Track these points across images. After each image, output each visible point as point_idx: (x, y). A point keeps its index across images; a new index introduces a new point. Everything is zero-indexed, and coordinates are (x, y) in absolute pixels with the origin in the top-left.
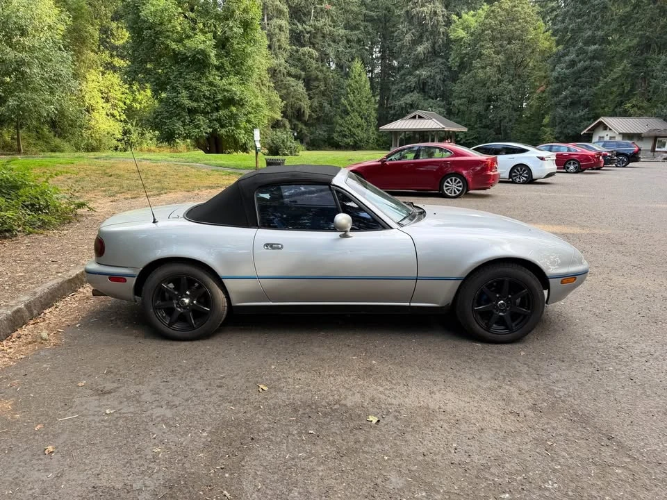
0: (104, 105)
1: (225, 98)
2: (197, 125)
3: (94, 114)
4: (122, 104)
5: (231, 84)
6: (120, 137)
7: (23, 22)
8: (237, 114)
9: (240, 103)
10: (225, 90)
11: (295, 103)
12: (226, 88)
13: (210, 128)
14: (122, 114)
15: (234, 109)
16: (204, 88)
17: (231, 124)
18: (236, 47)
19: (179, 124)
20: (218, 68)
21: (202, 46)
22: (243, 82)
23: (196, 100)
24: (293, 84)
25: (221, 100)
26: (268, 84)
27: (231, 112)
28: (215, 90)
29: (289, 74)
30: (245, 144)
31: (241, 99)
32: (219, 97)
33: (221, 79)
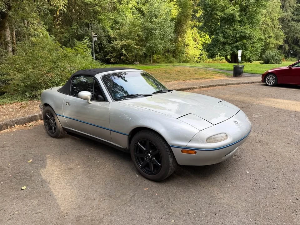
0: (193, 43)
1: (241, 36)
2: (225, 50)
3: (189, 47)
4: (201, 42)
5: (245, 29)
6: (199, 56)
7: (156, 13)
8: (246, 44)
9: (249, 38)
10: (242, 32)
11: (294, 36)
12: (242, 31)
13: (231, 51)
14: (201, 46)
15: (245, 41)
16: (231, 32)
17: (243, 48)
18: (250, 9)
19: (217, 50)
20: (240, 22)
21: (232, 12)
22: (252, 27)
23: (226, 38)
24: (294, 25)
25: (239, 37)
26: (277, 27)
27: (243, 42)
28: (236, 33)
29: (293, 20)
30: (249, 58)
31: (250, 36)
32: (238, 35)
33: (241, 27)
